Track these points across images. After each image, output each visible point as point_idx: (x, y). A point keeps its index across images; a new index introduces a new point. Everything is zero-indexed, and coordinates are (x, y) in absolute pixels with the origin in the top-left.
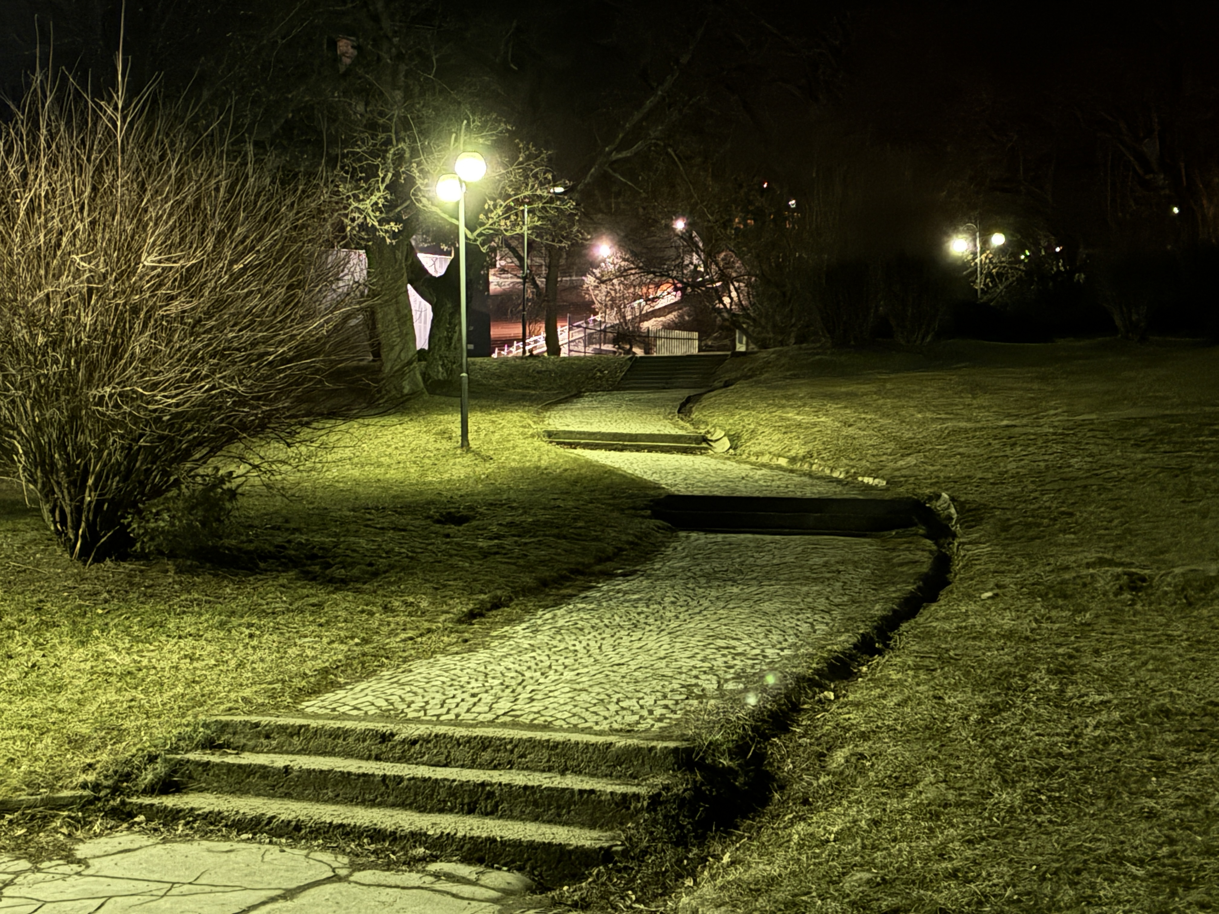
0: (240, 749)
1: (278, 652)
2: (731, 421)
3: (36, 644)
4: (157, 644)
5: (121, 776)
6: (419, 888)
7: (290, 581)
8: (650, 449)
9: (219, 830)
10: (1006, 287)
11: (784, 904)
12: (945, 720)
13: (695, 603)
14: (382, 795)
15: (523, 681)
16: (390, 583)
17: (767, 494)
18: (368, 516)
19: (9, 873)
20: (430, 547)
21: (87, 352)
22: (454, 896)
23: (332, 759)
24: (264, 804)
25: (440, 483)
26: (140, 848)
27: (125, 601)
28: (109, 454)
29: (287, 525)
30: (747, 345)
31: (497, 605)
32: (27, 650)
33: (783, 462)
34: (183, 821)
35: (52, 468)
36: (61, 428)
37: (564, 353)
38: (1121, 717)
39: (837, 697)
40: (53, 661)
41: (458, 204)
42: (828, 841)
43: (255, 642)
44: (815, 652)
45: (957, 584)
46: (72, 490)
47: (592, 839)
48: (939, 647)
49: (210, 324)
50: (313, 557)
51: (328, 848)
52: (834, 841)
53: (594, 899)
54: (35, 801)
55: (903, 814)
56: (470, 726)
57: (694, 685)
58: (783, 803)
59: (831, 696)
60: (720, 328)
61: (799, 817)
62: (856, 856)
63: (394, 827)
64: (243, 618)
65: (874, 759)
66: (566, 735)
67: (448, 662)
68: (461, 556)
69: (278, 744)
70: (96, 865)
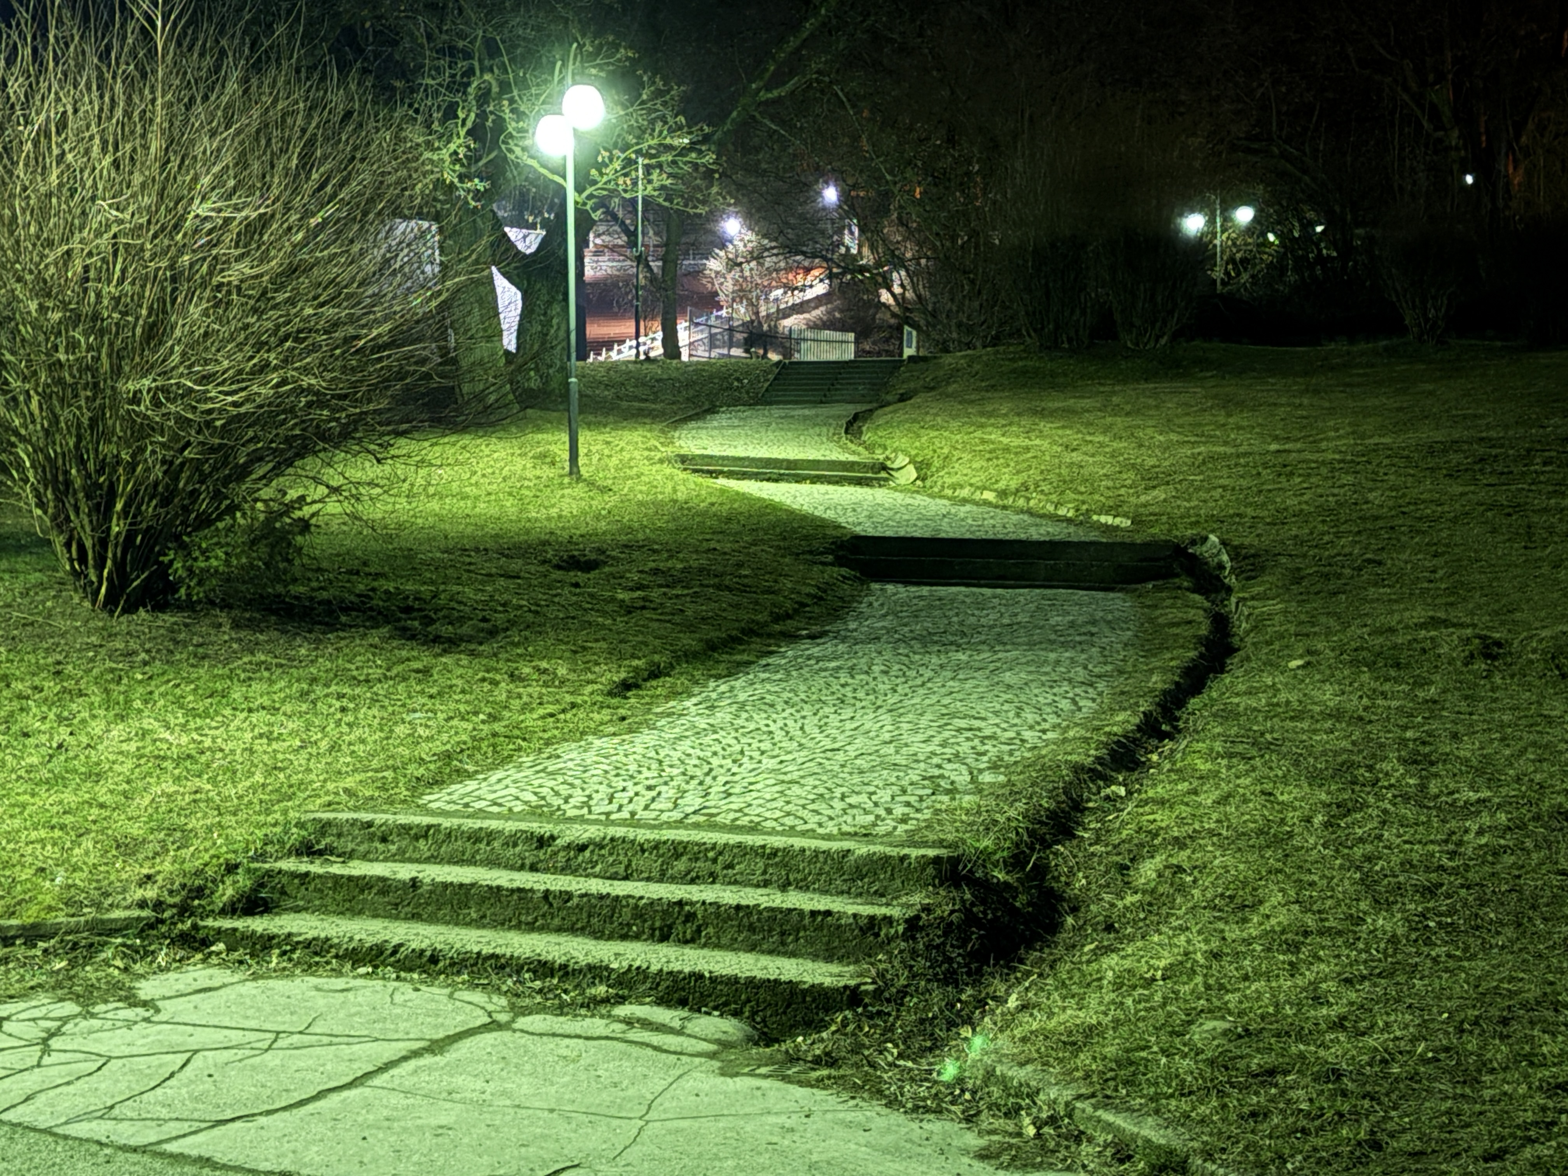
0: (348, 856)
1: (382, 730)
2: (917, 444)
3: (60, 719)
4: (220, 719)
5: (190, 891)
6: (607, 1038)
7: (384, 639)
8: (815, 480)
9: (328, 963)
10: (1252, 277)
11: (1115, 1061)
12: (1282, 822)
13: (913, 673)
14: (544, 916)
15: (711, 770)
16: (517, 645)
17: (982, 534)
18: (468, 560)
19: (52, 1019)
20: (556, 600)
22: (655, 1048)
23: (472, 869)
24: (385, 928)
25: (549, 520)
26: (225, 986)
27: (171, 663)
28: (147, 470)
29: (368, 570)
30: (918, 348)
31: (655, 673)
32: (48, 726)
33: (989, 496)
34: (277, 951)
35: (67, 489)
37: (685, 358)
38: (1509, 820)
39: (1130, 793)
40: (85, 740)
41: (565, 157)
42: (1153, 979)
43: (350, 718)
44: (1088, 735)
45: (1250, 649)
46: (95, 518)
47: (831, 975)
48: (1250, 729)
49: (281, 297)
50: (408, 610)
51: (477, 985)
52: (1164, 979)
53: (843, 1054)
54: (78, 923)
55: (1250, 944)
56: (653, 827)
57: (938, 777)
58: (1078, 929)
59: (1122, 791)
60: (880, 328)
61: (1106, 947)
62: (1199, 999)
63: (564, 958)
64: (329, 686)
65: (1196, 873)
66: (784, 839)
67: (605, 745)
68: (598, 610)
69: (398, 849)
70: (168, 1008)
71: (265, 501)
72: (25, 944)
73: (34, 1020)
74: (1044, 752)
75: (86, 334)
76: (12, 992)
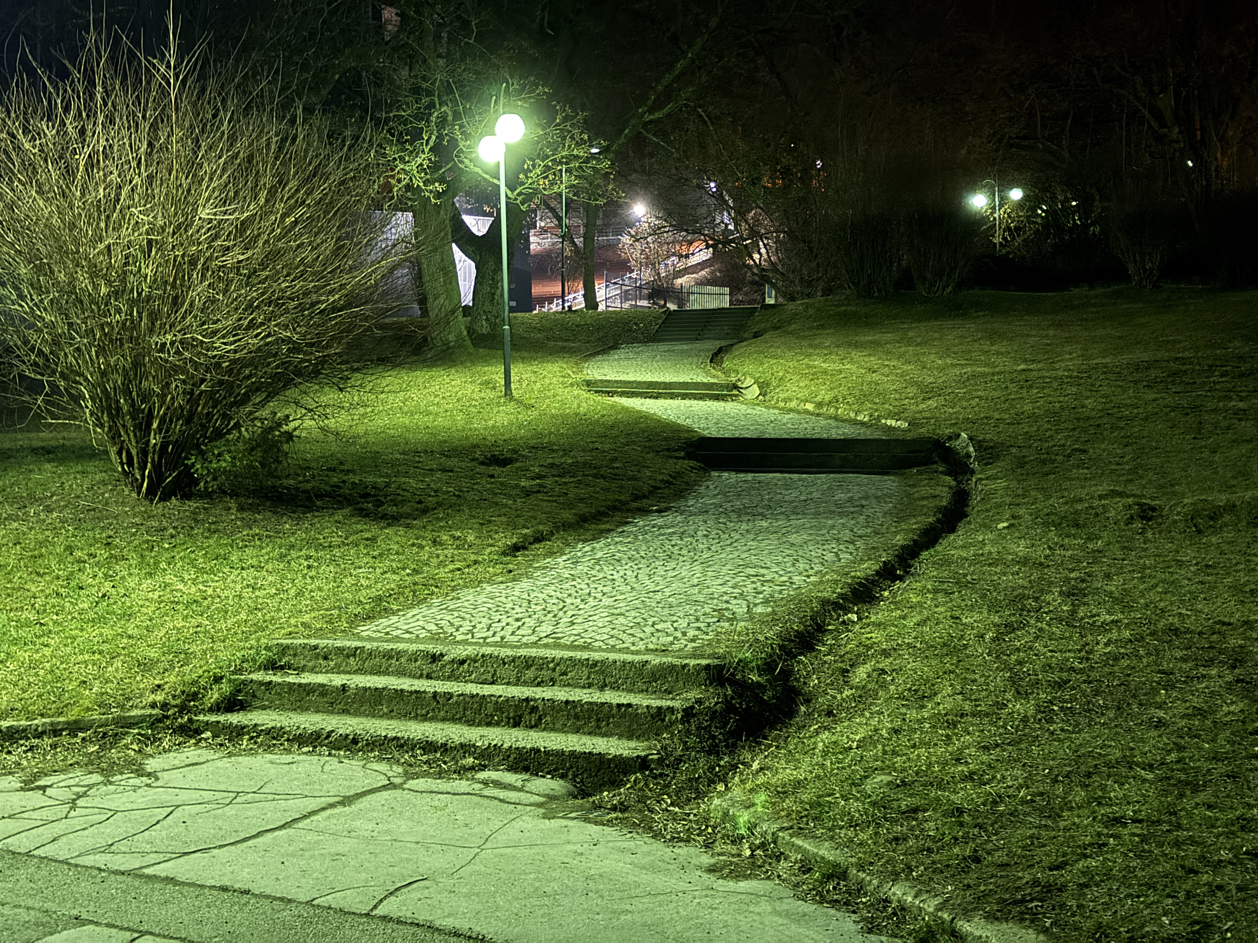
0: (300, 670)
1: (335, 582)
2: (760, 369)
3: (106, 576)
4: (221, 575)
5: (188, 695)
6: (468, 794)
7: (345, 517)
8: (684, 397)
9: (281, 745)
10: (1024, 240)
11: (809, 804)
12: (962, 637)
13: (726, 536)
14: (433, 709)
15: (564, 606)
16: (440, 520)
17: (795, 435)
18: (417, 459)
19: (82, 786)
20: (475, 487)
21: (148, 302)
22: (501, 801)
23: (386, 678)
24: (324, 720)
25: (485, 429)
26: (208, 761)
27: (190, 536)
28: (172, 398)
29: (342, 467)
30: (776, 299)
31: (539, 539)
32: (97, 581)
33: (810, 407)
34: (247, 737)
35: (118, 412)
36: (126, 374)
37: (602, 307)
38: (1131, 635)
39: (860, 619)
40: (122, 591)
41: (498, 165)
42: (851, 748)
43: (313, 573)
44: (839, 578)
45: (975, 516)
46: (138, 434)
47: (629, 749)
48: (957, 573)
50: (366, 496)
51: (384, 759)
52: (856, 748)
53: (632, 803)
54: (108, 719)
55: (922, 723)
56: (514, 647)
57: (725, 609)
58: (809, 715)
59: (855, 618)
61: (824, 727)
62: (877, 761)
63: (444, 739)
64: (301, 550)
65: (894, 674)
66: (603, 654)
67: (493, 590)
68: (505, 494)
69: (336, 664)
70: (165, 777)
71: (261, 420)
72: (69, 734)
73: (69, 787)
74: (803, 591)
76: (56, 768)
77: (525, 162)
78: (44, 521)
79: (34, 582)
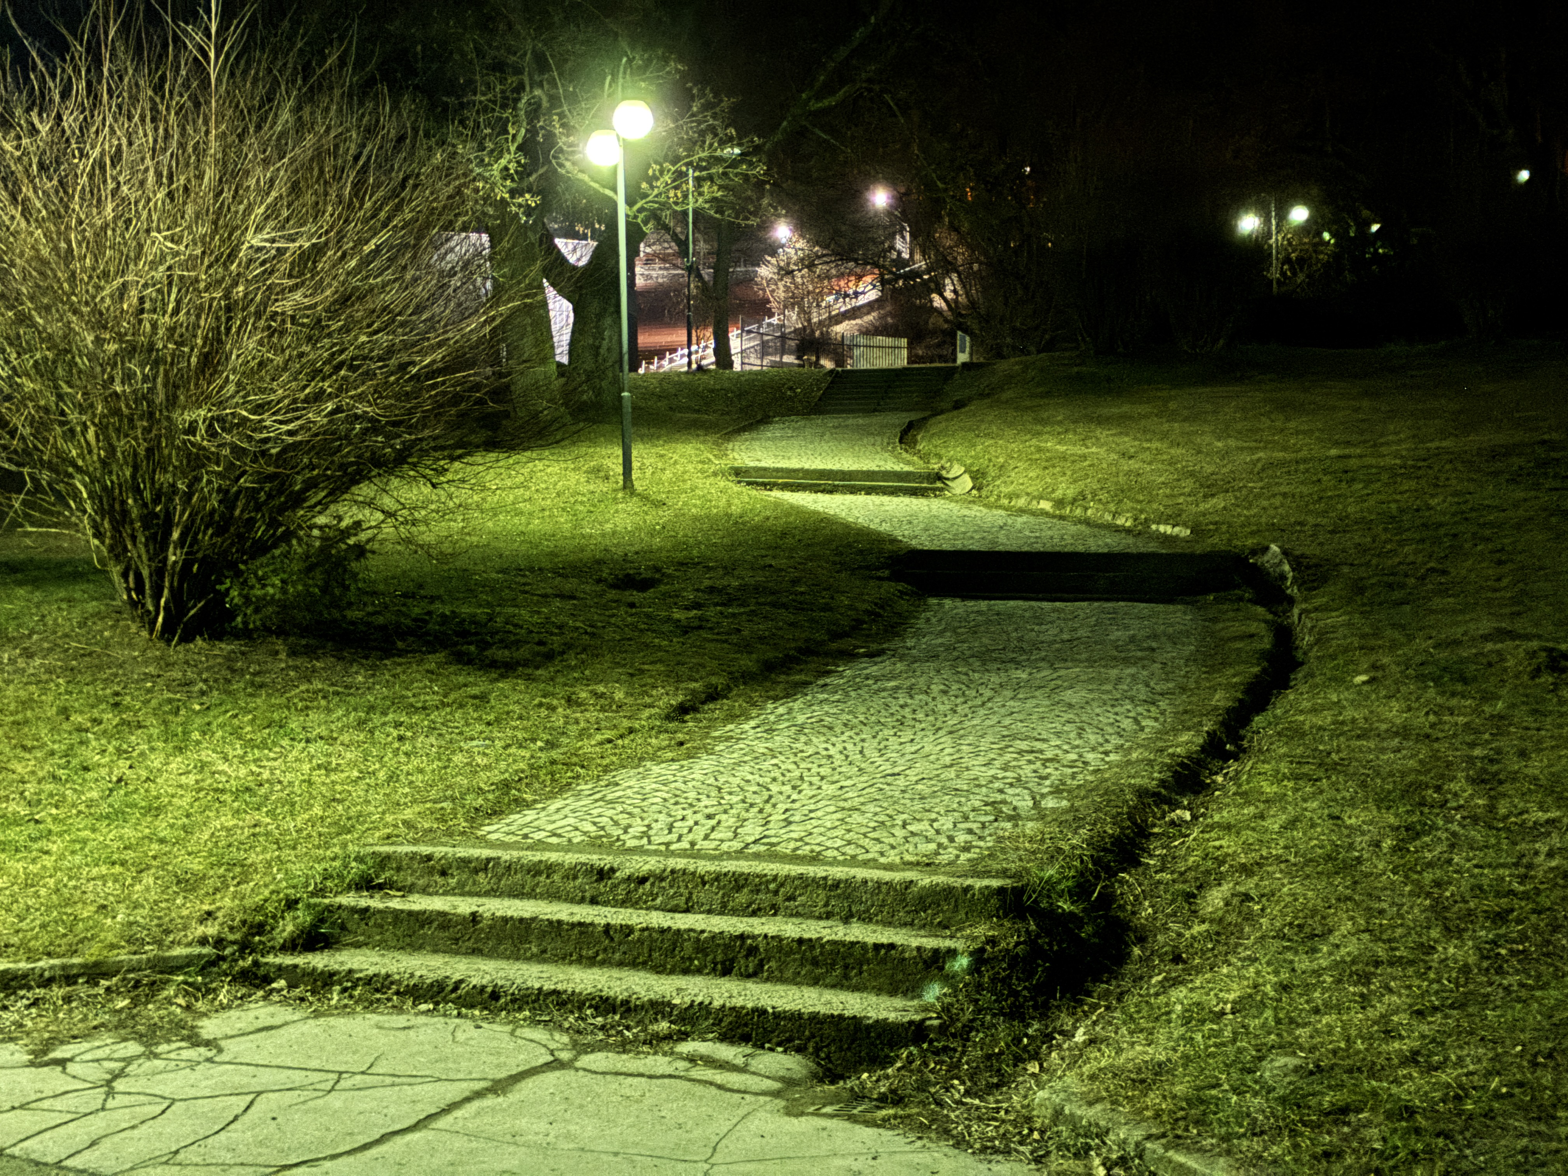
0: (408, 890)
1: (439, 760)
2: (973, 453)
3: (119, 752)
4: (277, 749)
5: (251, 927)
6: (670, 1076)
7: (439, 665)
8: (870, 491)
9: (389, 1000)
10: (1309, 277)
11: (1185, 1100)
12: (1351, 847)
13: (973, 693)
14: (605, 950)
15: (771, 797)
16: (573, 669)
17: (1039, 547)
18: (523, 580)
19: (116, 1060)
20: (613, 620)
22: (720, 1087)
23: (532, 902)
24: (446, 964)
25: (603, 536)
26: (286, 1024)
27: (229, 693)
28: (203, 499)
29: (423, 592)
30: (971, 354)
31: (713, 695)
32: (107, 759)
33: (1046, 505)
34: (338, 988)
35: (124, 519)
37: (737, 367)
39: (1195, 817)
40: (144, 774)
41: (615, 170)
42: (1223, 1013)
43: (407, 747)
44: (1152, 757)
45: (1313, 663)
46: (151, 547)
47: (896, 1010)
48: (1316, 749)
49: (335, 326)
50: (464, 634)
51: (539, 1022)
52: (1233, 1013)
53: (908, 1091)
54: (139, 961)
55: (1320, 976)
56: (713, 858)
57: (1001, 802)
58: (1145, 960)
59: (1187, 816)
60: (933, 333)
61: (1174, 979)
62: (1269, 1033)
63: (626, 994)
64: (386, 714)
65: (1264, 901)
66: (846, 869)
67: (663, 772)
68: (654, 631)
69: (458, 883)
70: (232, 1048)
71: (321, 528)
72: (87, 982)
73: (97, 1060)
74: (1107, 776)
75: (142, 366)
76: (76, 1032)
77: (649, 166)
78: (24, 670)
79: (20, 759)
